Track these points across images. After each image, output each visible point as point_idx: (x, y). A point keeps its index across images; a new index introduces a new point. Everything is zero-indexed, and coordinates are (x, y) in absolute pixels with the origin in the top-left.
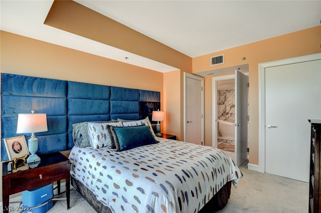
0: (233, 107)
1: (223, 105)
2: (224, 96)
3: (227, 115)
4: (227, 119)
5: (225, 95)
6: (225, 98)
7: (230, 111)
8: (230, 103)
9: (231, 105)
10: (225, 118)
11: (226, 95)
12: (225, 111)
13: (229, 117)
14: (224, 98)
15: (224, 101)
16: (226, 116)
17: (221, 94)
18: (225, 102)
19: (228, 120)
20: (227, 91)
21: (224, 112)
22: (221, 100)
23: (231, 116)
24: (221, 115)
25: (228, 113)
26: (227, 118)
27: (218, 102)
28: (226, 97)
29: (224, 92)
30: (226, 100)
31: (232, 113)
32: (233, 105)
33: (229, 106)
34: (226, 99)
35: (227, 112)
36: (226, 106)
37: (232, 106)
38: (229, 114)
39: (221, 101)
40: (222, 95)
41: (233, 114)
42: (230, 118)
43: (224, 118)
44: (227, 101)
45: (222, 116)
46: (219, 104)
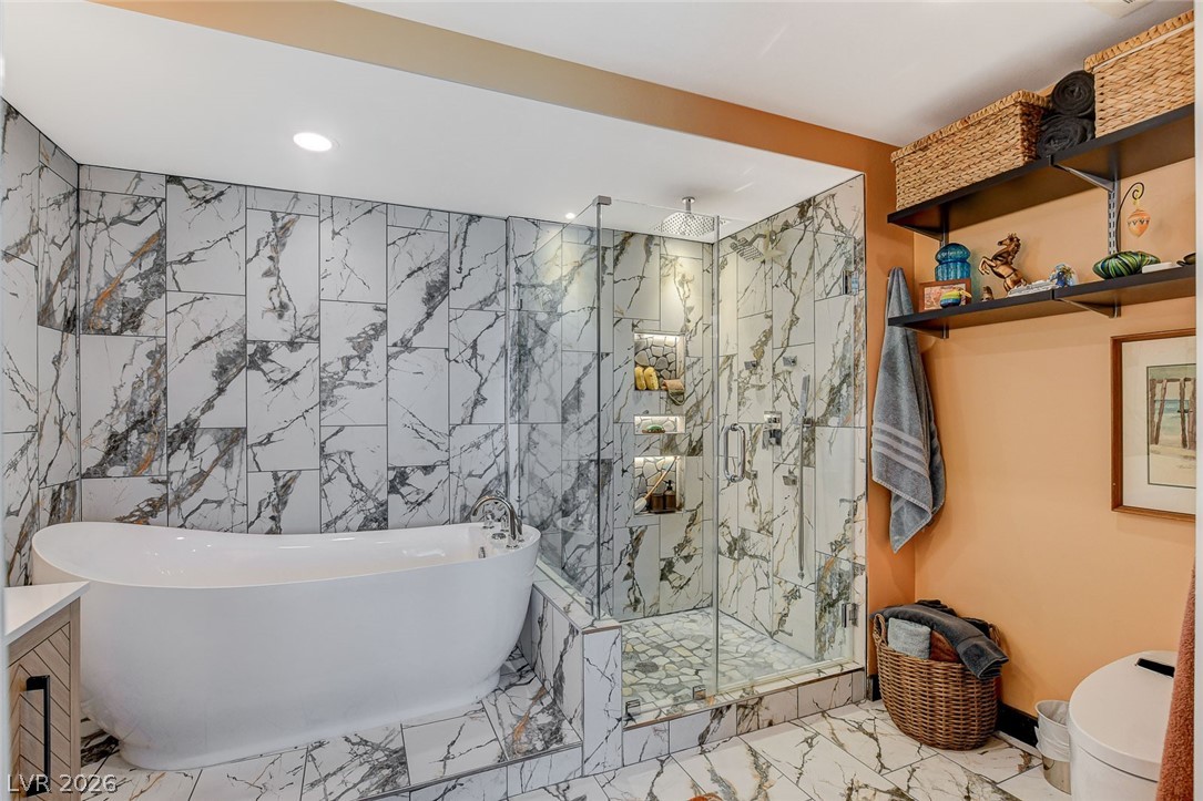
0: (253, 365)
1: (128, 339)
2: (131, 238)
3: (181, 457)
4: (179, 500)
5: (151, 227)
6: (148, 263)
7: (209, 405)
8: (207, 318)
9: (229, 344)
10: (156, 492)
11: (162, 233)
12: (144, 406)
13: (203, 475)
14: (139, 255)
15: (133, 291)
16: (159, 468)
17: (90, 203)
18: (155, 308)
19: (187, 506)
20: (173, 180)
21: (142, 423)
22: (99, 280)
23: (224, 460)
24: (92, 457)
25: (186, 434)
26: (176, 481)
27: (51, 289)
28: (158, 242)
29: (144, 189)
30: (161, 289)
31: (240, 434)
32: (245, 343)
33: (208, 357)
34: (159, 267)
35: (175, 415)
36: (158, 356)
37: (241, 353)
38: (207, 447)
39: (88, 293)
40: (109, 216)
41: (252, 438)
42: (211, 488)
43: (141, 490)
44: (174, 299)
45: (113, 471)
46: (70, 324)
